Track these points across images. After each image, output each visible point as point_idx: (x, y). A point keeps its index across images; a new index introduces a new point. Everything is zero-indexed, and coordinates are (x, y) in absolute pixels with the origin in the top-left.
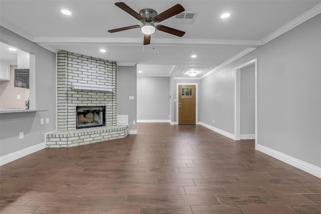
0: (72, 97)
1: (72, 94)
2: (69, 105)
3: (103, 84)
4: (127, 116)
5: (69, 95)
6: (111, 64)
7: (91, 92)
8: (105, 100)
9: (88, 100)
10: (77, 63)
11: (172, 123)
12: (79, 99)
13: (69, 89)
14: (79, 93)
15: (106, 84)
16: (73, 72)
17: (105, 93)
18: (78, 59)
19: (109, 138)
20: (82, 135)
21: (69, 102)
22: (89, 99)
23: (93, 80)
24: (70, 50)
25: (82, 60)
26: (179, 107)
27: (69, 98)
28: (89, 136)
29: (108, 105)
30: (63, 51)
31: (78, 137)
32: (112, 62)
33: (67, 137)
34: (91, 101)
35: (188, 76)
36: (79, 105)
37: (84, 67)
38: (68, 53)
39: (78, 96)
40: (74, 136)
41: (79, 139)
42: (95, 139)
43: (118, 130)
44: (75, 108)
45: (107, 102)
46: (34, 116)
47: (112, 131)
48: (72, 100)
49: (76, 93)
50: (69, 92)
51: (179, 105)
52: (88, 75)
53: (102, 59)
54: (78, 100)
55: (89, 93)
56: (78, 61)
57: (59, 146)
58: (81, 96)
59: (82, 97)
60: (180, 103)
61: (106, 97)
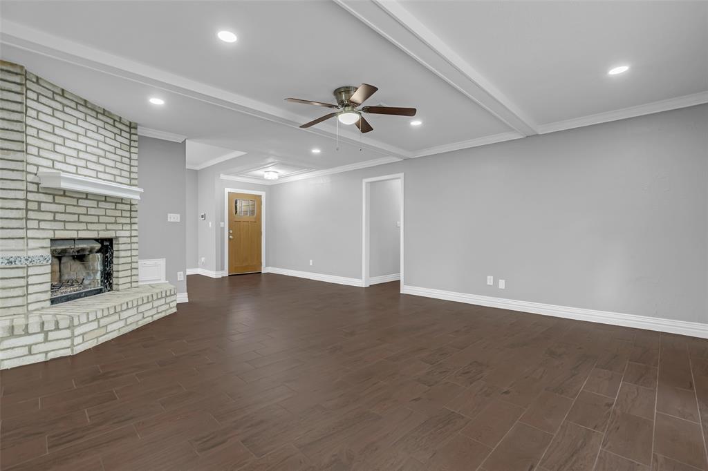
0: (39, 210)
1: (39, 203)
2: (31, 234)
3: (111, 178)
4: (162, 262)
5: (30, 206)
6: (127, 129)
7: (87, 199)
8: (116, 223)
9: (79, 222)
10: (49, 111)
12: (59, 217)
13: (33, 187)
14: (58, 199)
15: (118, 179)
16: (42, 135)
17: (116, 203)
18: (53, 99)
19: (152, 316)
20: (103, 317)
21: (32, 224)
22: (83, 218)
23: (90, 165)
24: (33, 68)
25: (64, 105)
26: (230, 239)
27: (31, 215)
29: (122, 234)
30: (12, 65)
31: (96, 323)
32: (128, 124)
33: (71, 327)
34: (87, 223)
35: (261, 178)
36: (59, 235)
37: (68, 126)
38: (24, 74)
39: (54, 207)
40: (89, 322)
41: (99, 327)
42: (129, 321)
43: (166, 296)
44: (47, 243)
45: (120, 227)
47: (158, 299)
48: (40, 221)
49: (50, 198)
50: (30, 196)
51: (230, 234)
52: (79, 151)
53: (109, 112)
54: (54, 220)
55: (81, 202)
56: (53, 104)
57: (41, 358)
58: (61, 208)
59: (65, 213)
60: (231, 232)
61: (118, 213)
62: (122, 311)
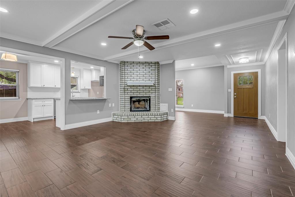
0: (127, 90)
1: (127, 89)
2: (126, 95)
3: (148, 80)
4: (167, 105)
5: (126, 89)
6: (154, 64)
7: (140, 86)
8: (149, 92)
9: (137, 92)
10: (130, 68)
11: (226, 115)
12: (132, 91)
13: (126, 86)
14: (132, 87)
15: (150, 80)
16: (128, 74)
17: (149, 87)
18: (131, 65)
19: (148, 120)
20: (129, 116)
21: (126, 93)
22: (138, 91)
23: (141, 78)
24: (126, 60)
25: (133, 65)
26: (234, 98)
27: (126, 91)
28: (134, 117)
29: (152, 96)
30: (122, 61)
31: (127, 117)
32: (154, 63)
33: (121, 116)
34: (140, 93)
36: (132, 96)
37: (134, 70)
38: (125, 62)
39: (131, 89)
40: (125, 116)
41: (128, 118)
42: (138, 119)
43: (155, 115)
44: (129, 98)
45: (151, 93)
46: (105, 102)
47: (151, 115)
48: (128, 93)
49: (130, 87)
50: (126, 87)
51: (234, 95)
52: (137, 75)
53: (147, 62)
54: (131, 92)
55: (138, 88)
56: (131, 66)
57: (117, 121)
58: (133, 89)
59: (134, 90)
61: (150, 90)
62: (136, 116)
